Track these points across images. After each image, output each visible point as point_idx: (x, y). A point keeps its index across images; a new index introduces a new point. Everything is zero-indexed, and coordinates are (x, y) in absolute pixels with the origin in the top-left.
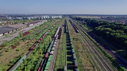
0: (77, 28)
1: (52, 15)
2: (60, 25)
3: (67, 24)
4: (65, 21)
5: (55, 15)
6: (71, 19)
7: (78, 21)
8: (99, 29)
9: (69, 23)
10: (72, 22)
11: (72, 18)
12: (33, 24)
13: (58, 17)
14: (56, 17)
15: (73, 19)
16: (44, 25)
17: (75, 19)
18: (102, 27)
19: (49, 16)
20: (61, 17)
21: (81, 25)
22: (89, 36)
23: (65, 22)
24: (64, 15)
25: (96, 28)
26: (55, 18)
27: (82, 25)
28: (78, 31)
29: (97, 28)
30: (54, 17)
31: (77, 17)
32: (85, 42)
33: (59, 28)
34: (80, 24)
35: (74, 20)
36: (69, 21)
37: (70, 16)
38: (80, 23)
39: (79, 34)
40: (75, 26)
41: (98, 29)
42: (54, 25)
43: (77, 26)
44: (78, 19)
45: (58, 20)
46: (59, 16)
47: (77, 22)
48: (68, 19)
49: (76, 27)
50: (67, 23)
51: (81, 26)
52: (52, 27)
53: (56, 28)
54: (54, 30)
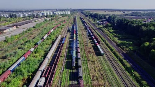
1: (57, 10)
3: (76, 28)
4: (75, 20)
5: (60, 10)
6: (83, 16)
7: (95, 20)
9: (79, 25)
10: (84, 22)
11: (84, 14)
12: (17, 28)
13: (64, 13)
14: (62, 13)
15: (87, 16)
17: (90, 16)
19: (52, 12)
20: (69, 13)
21: (101, 30)
22: (125, 61)
23: (74, 22)
24: (74, 10)
26: (61, 15)
27: (104, 30)
30: (58, 13)
31: (91, 13)
35: (87, 18)
36: (81, 19)
37: (82, 11)
38: (99, 25)
42: (52, 31)
44: (94, 16)
45: (63, 18)
46: (66, 11)
47: (93, 22)
48: (78, 15)
49: (94, 36)
50: (77, 24)
52: (47, 35)
53: (53, 37)
54: (47, 44)
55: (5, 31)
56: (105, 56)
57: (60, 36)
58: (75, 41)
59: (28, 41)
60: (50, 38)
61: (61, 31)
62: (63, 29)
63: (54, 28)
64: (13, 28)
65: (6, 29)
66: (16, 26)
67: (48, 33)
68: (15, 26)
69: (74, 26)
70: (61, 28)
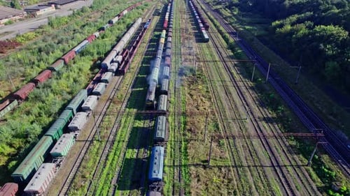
0: (203, 23)
2: (149, 10)
8: (289, 27)
12: (56, 8)
16: (89, 10)
18: (299, 21)
25: (274, 24)
27: (223, 12)
28: (206, 36)
29: (281, 26)
32: (227, 93)
33: (139, 21)
34: (219, 7)
39: (208, 47)
40: (199, 15)
41: (283, 30)
42: (125, 12)
43: (204, 16)
49: (201, 20)
51: (221, 14)
52: (117, 18)
53: (129, 21)
54: (119, 30)
55: (38, 13)
56: (210, 43)
57: (140, 19)
58: (162, 47)
59: (87, 24)
60: (124, 22)
61: (142, 12)
62: (146, 10)
63: (130, 9)
64: (50, 8)
65: (39, 10)
66: (56, 4)
67: (119, 16)
68: (53, 5)
69: (168, 5)
70: (143, 9)
